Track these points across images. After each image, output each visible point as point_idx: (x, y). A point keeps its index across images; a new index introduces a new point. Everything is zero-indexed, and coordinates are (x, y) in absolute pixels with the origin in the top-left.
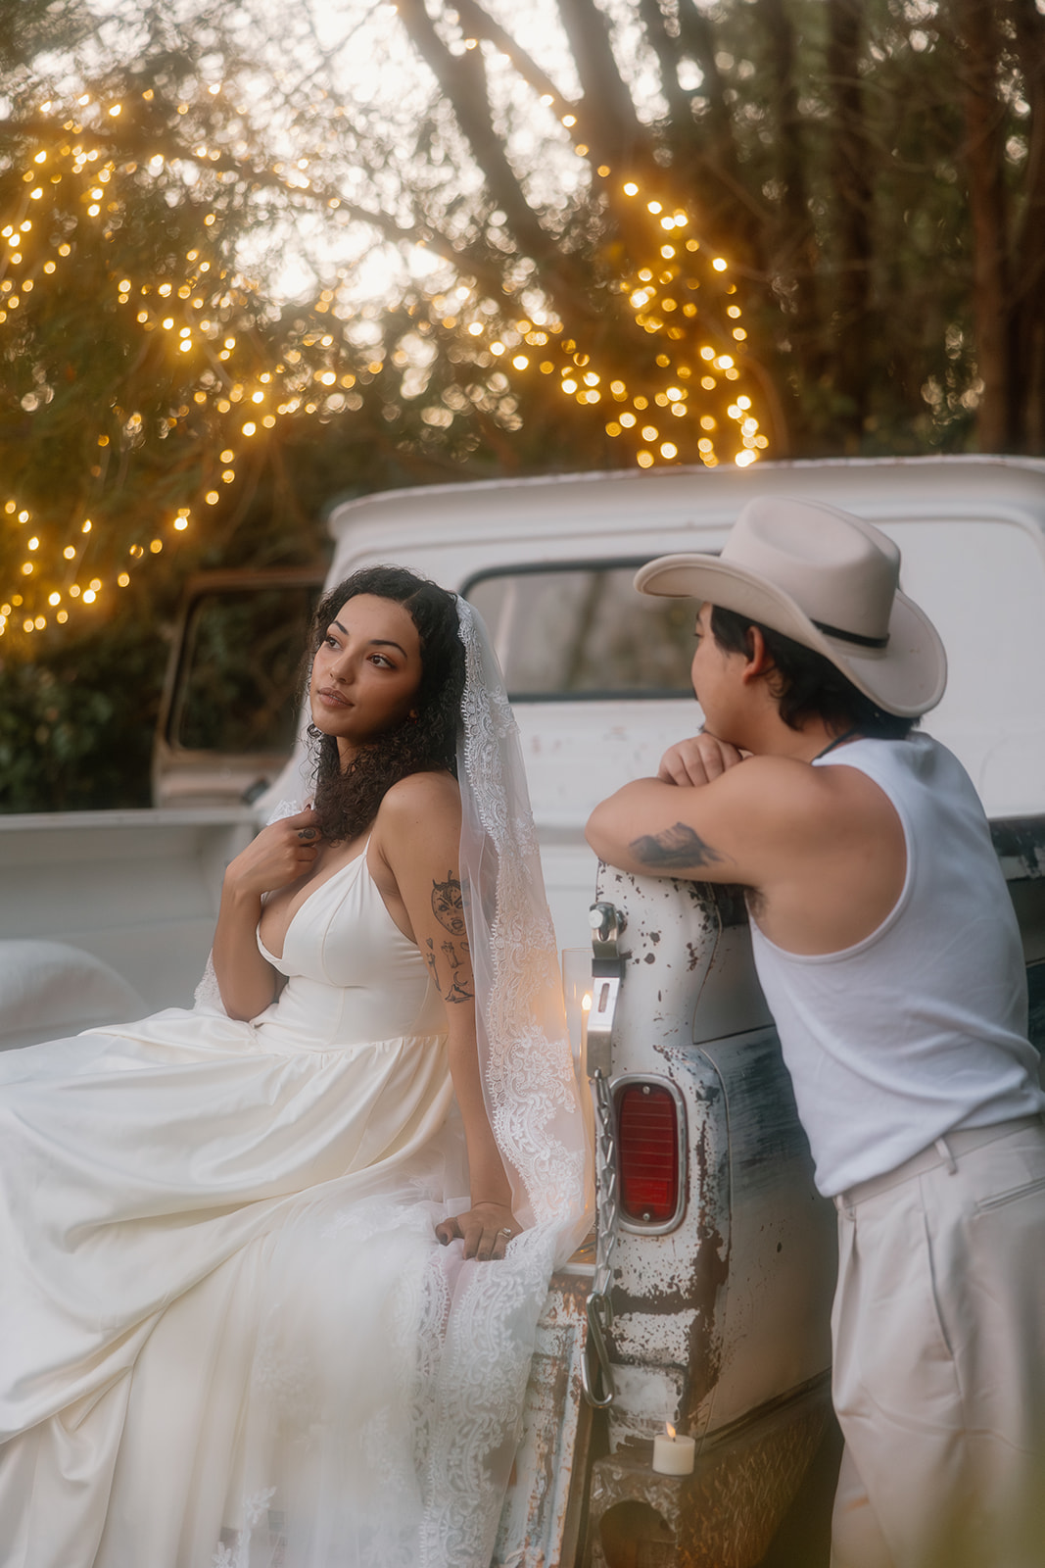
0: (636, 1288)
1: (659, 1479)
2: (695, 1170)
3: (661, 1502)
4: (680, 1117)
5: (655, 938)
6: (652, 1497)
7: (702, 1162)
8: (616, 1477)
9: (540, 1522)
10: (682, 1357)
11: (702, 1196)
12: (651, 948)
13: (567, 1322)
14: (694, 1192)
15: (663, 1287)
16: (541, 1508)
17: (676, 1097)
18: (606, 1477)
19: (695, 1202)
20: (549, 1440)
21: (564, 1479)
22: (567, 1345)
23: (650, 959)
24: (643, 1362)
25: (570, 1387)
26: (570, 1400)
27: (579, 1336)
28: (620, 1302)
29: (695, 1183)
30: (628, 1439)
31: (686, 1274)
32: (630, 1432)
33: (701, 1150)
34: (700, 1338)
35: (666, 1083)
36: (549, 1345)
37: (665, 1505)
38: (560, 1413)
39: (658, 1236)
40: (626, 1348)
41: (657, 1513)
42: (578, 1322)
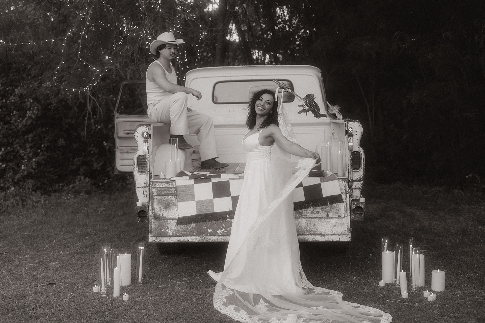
0: (354, 179)
1: (362, 203)
2: (363, 162)
3: (362, 206)
4: (361, 156)
5: (357, 132)
6: (361, 206)
7: (364, 161)
8: (355, 203)
9: (346, 210)
10: (361, 187)
11: (364, 166)
12: (356, 133)
13: (345, 184)
14: (363, 165)
15: (358, 178)
16: (346, 208)
17: (360, 153)
18: (354, 203)
19: (363, 167)
20: (346, 200)
21: (348, 205)
22: (346, 187)
23: (356, 135)
24: (355, 189)
25: (347, 193)
26: (347, 194)
27: (347, 186)
28: (353, 181)
29: (363, 164)
30: (353, 199)
31: (362, 176)
32: (353, 198)
33: (363, 160)
34: (363, 185)
35: (359, 151)
36: (343, 187)
37: (363, 206)
38: (346, 196)
39: (357, 172)
40: (353, 187)
41: (361, 208)
42: (347, 184)
